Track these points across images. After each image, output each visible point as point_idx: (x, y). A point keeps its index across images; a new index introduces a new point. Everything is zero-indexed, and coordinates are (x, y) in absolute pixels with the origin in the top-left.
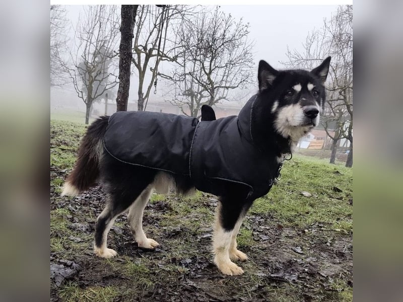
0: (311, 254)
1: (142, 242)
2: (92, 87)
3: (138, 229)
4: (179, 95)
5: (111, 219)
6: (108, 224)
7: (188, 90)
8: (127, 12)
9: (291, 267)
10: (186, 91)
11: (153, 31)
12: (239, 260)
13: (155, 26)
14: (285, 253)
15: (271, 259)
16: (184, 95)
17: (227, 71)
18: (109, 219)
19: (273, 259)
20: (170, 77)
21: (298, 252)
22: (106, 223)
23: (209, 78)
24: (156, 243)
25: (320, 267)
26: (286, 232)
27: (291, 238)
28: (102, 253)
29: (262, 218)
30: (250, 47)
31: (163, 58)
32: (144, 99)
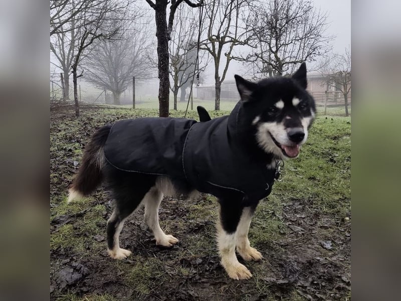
0: (341, 250)
1: (160, 241)
2: (177, 77)
3: (154, 228)
4: (258, 72)
5: (119, 223)
6: (117, 227)
7: (266, 67)
8: (160, 19)
9: (310, 269)
10: (264, 68)
11: (223, 21)
12: (252, 260)
13: (225, 16)
14: (309, 251)
15: (289, 258)
16: (262, 72)
17: (302, 45)
18: (117, 223)
19: (292, 257)
20: (243, 59)
21: (326, 248)
22: (115, 227)
23: (276, 56)
24: (175, 240)
25: (346, 268)
26: (324, 221)
27: (326, 228)
28: (115, 255)
29: (300, 204)
30: (323, 19)
31: (236, 43)
32: (220, 83)
